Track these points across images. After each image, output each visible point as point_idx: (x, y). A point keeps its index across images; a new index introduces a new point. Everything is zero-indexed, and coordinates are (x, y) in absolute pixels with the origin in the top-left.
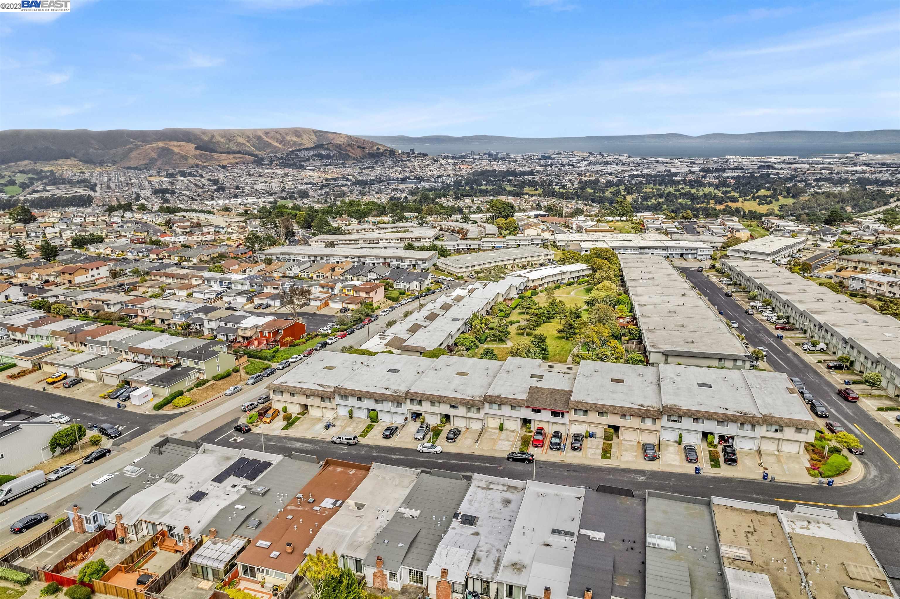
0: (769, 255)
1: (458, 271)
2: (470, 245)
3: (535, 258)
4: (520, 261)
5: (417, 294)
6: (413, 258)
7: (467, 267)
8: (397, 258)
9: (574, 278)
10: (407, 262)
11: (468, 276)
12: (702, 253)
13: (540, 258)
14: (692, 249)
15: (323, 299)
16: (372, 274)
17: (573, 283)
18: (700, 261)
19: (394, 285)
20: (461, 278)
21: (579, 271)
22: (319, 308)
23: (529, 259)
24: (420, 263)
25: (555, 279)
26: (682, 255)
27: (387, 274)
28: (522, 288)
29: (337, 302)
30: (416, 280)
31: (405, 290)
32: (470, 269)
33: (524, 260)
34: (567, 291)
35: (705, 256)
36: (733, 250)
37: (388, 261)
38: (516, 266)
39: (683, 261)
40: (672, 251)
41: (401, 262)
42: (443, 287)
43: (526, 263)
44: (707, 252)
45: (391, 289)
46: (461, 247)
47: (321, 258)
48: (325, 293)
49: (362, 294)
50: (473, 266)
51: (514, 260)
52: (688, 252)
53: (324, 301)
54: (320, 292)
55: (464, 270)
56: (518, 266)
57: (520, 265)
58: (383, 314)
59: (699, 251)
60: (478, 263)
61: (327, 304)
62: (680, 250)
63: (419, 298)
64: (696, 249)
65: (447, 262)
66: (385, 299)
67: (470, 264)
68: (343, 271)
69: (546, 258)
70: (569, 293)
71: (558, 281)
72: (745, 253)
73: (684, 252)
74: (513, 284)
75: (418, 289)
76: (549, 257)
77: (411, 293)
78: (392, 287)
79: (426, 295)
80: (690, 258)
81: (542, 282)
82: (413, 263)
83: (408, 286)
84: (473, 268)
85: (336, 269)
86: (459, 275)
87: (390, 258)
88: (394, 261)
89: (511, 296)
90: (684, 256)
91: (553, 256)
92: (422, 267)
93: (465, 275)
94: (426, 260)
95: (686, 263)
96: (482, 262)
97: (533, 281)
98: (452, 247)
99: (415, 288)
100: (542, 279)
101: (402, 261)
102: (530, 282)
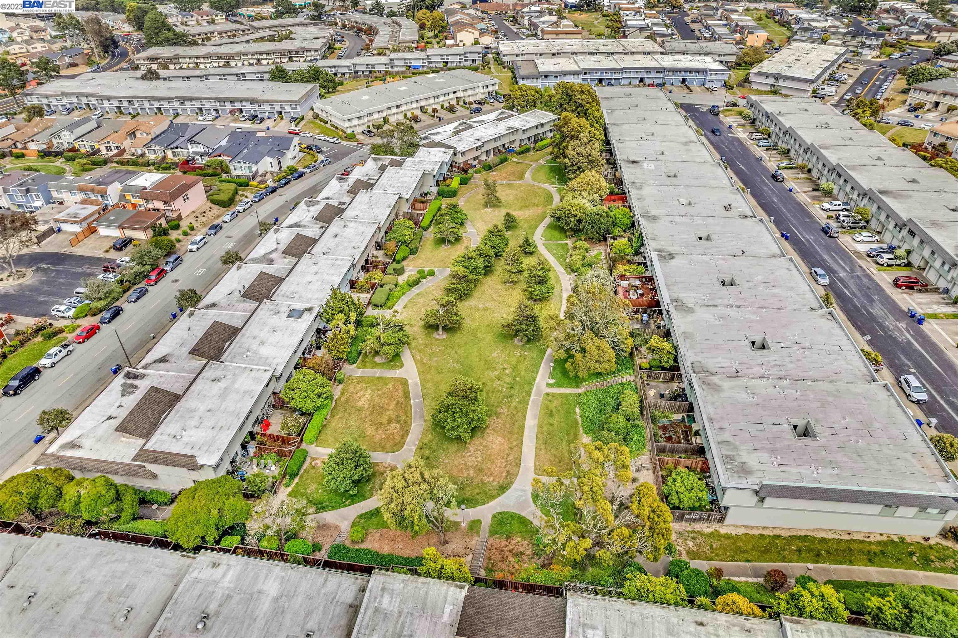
0: (811, 82)
1: (346, 125)
2: (373, 65)
3: (469, 93)
4: (447, 98)
5: (270, 183)
6: (276, 101)
7: (360, 118)
8: (252, 101)
9: (529, 138)
10: (267, 108)
11: (363, 133)
12: (713, 78)
13: (477, 91)
14: (698, 71)
15: (84, 219)
16: (194, 146)
17: (528, 150)
18: (710, 90)
19: (232, 168)
20: (352, 137)
21: (537, 127)
22: (76, 239)
23: (461, 94)
24: (288, 108)
25: (499, 143)
26: (684, 81)
27: (224, 143)
28: (445, 170)
29: (109, 224)
30: (270, 153)
31: (248, 178)
32: (365, 120)
33: (451, 96)
34: (520, 167)
35: (715, 82)
36: (759, 74)
37: (238, 105)
38: (438, 107)
39: (686, 91)
40: (670, 75)
41: (257, 107)
42: (321, 157)
43: (454, 102)
44: (720, 77)
45: (224, 177)
46: (359, 68)
47: (130, 101)
48: (91, 203)
49: (159, 205)
50: (371, 114)
51: (437, 97)
52: (693, 76)
53: (85, 224)
54: (84, 202)
55: (355, 122)
56: (442, 106)
57: (446, 105)
58: (194, 247)
59: (709, 75)
60: (379, 108)
61: (92, 230)
62: (682, 74)
63: (274, 190)
64: (705, 71)
65: (329, 108)
66: (209, 204)
67: (365, 112)
68: (150, 137)
69: (486, 90)
70: (521, 176)
71: (504, 145)
72: (776, 79)
73: (688, 76)
74: (429, 168)
75: (276, 169)
76: (490, 89)
77: (261, 182)
78: (228, 172)
79: (285, 184)
80: (695, 86)
81: (478, 153)
82: (278, 108)
83: (254, 169)
84: (370, 118)
85: (138, 134)
86: (349, 131)
87: (241, 100)
88: (248, 106)
89: (426, 189)
90: (687, 82)
91: (496, 87)
92: (292, 114)
93: (358, 130)
94: (296, 102)
95: (690, 95)
96: (385, 106)
97: (462, 154)
98: (345, 70)
99: (270, 169)
100: (478, 148)
101: (259, 106)
102: (459, 155)
